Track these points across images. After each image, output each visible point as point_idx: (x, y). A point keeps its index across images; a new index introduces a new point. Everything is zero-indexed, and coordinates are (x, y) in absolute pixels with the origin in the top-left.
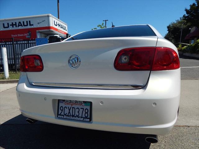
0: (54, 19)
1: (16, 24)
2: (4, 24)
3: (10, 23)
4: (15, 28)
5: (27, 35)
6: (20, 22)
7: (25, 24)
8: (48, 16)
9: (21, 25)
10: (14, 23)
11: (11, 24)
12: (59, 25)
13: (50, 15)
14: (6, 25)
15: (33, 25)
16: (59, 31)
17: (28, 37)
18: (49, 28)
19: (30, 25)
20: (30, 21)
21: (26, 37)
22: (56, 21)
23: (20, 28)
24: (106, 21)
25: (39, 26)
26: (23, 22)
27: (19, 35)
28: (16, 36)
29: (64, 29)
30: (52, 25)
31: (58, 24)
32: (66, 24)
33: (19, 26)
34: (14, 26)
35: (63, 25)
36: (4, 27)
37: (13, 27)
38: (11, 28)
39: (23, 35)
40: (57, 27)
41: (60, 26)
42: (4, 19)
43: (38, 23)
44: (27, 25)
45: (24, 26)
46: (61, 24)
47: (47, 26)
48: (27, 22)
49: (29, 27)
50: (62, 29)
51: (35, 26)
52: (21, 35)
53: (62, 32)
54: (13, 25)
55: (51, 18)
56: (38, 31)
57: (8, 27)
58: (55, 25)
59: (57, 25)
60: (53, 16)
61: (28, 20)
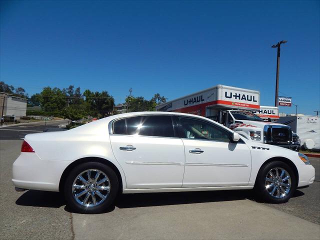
0: (225, 90)
1: (192, 101)
3: (189, 100)
4: (192, 105)
6: (195, 98)
7: (199, 100)
8: (217, 88)
9: (196, 101)
12: (237, 96)
13: (220, 85)
14: (186, 102)
15: (204, 100)
16: (234, 105)
18: (217, 102)
20: (202, 96)
22: (230, 91)
23: (195, 104)
25: (208, 101)
26: (197, 98)
29: (251, 100)
31: (234, 94)
33: (194, 102)
35: (247, 94)
38: (189, 105)
41: (239, 96)
43: (208, 98)
44: (199, 101)
46: (243, 93)
47: (214, 100)
48: (200, 97)
49: (201, 103)
50: (244, 101)
51: (205, 102)
53: (244, 105)
54: (190, 102)
55: (220, 90)
56: (207, 107)
57: (187, 104)
59: (231, 97)
60: (224, 86)
61: (200, 95)
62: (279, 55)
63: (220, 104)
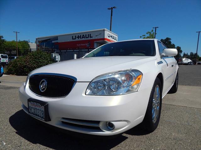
0: (108, 32)
1: (80, 37)
2: (73, 37)
4: (80, 39)
5: (87, 45)
6: (83, 35)
7: (87, 36)
8: (104, 30)
10: (80, 36)
11: (78, 36)
12: (111, 37)
13: (106, 29)
14: (74, 38)
15: (92, 37)
17: (88, 46)
18: (104, 39)
19: (90, 37)
20: (90, 35)
21: (87, 46)
22: (109, 33)
23: (83, 39)
24: (156, 28)
25: (96, 38)
26: (86, 35)
27: (82, 45)
28: (80, 45)
29: (115, 39)
30: (106, 37)
31: (110, 35)
32: (117, 35)
33: (83, 37)
34: (80, 38)
35: (114, 36)
36: (73, 39)
37: (78, 39)
38: (77, 39)
39: (85, 45)
40: (110, 38)
42: (73, 33)
43: (96, 36)
44: (88, 37)
45: (86, 38)
46: (113, 35)
47: (102, 37)
48: (88, 35)
49: (89, 39)
50: (113, 40)
51: (93, 38)
52: (83, 45)
54: (78, 37)
55: (106, 32)
56: (95, 41)
57: (75, 39)
58: (108, 37)
59: (109, 37)
60: (107, 30)
61: (89, 34)
62: (112, 15)
63: (106, 41)
